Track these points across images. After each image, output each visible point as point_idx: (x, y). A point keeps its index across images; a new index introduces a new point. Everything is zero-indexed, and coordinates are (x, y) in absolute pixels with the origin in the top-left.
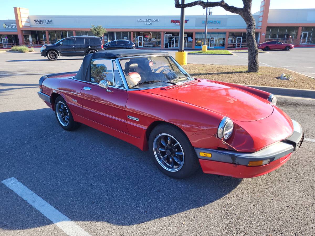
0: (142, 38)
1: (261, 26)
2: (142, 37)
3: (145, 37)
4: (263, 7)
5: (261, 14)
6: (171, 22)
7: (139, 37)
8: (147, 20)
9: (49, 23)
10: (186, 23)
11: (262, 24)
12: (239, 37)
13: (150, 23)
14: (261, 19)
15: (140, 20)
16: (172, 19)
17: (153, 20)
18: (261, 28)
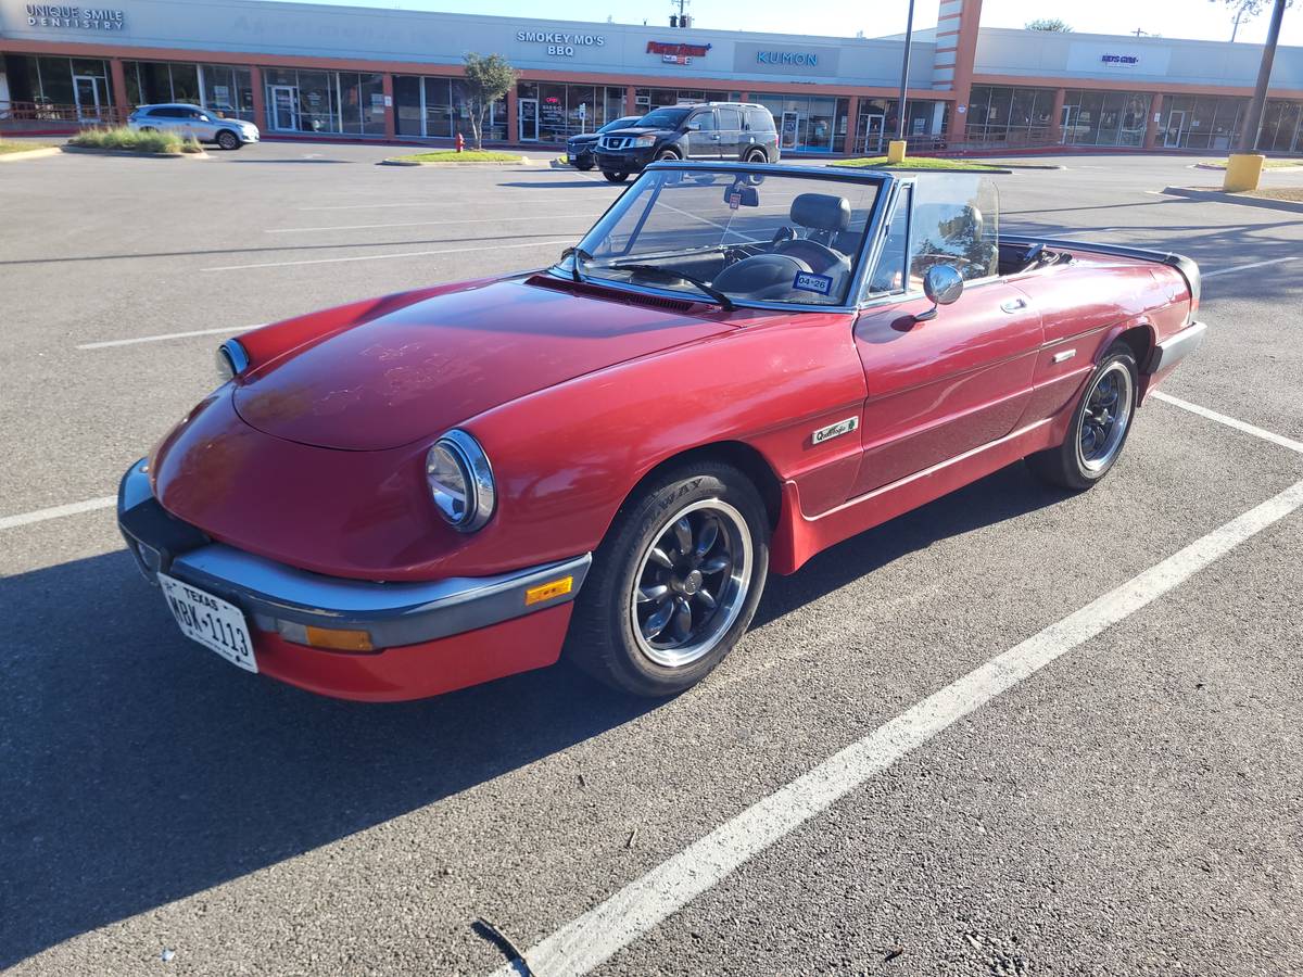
0: (533, 108)
1: (952, 82)
2: (534, 104)
3: (547, 104)
4: (958, 19)
5: (952, 41)
6: (648, 52)
7: (524, 103)
8: (556, 38)
9: (107, 24)
10: (704, 55)
11: (955, 75)
12: (874, 116)
13: (569, 50)
14: (950, 58)
15: (528, 34)
16: (652, 40)
17: (582, 37)
18: (951, 89)
